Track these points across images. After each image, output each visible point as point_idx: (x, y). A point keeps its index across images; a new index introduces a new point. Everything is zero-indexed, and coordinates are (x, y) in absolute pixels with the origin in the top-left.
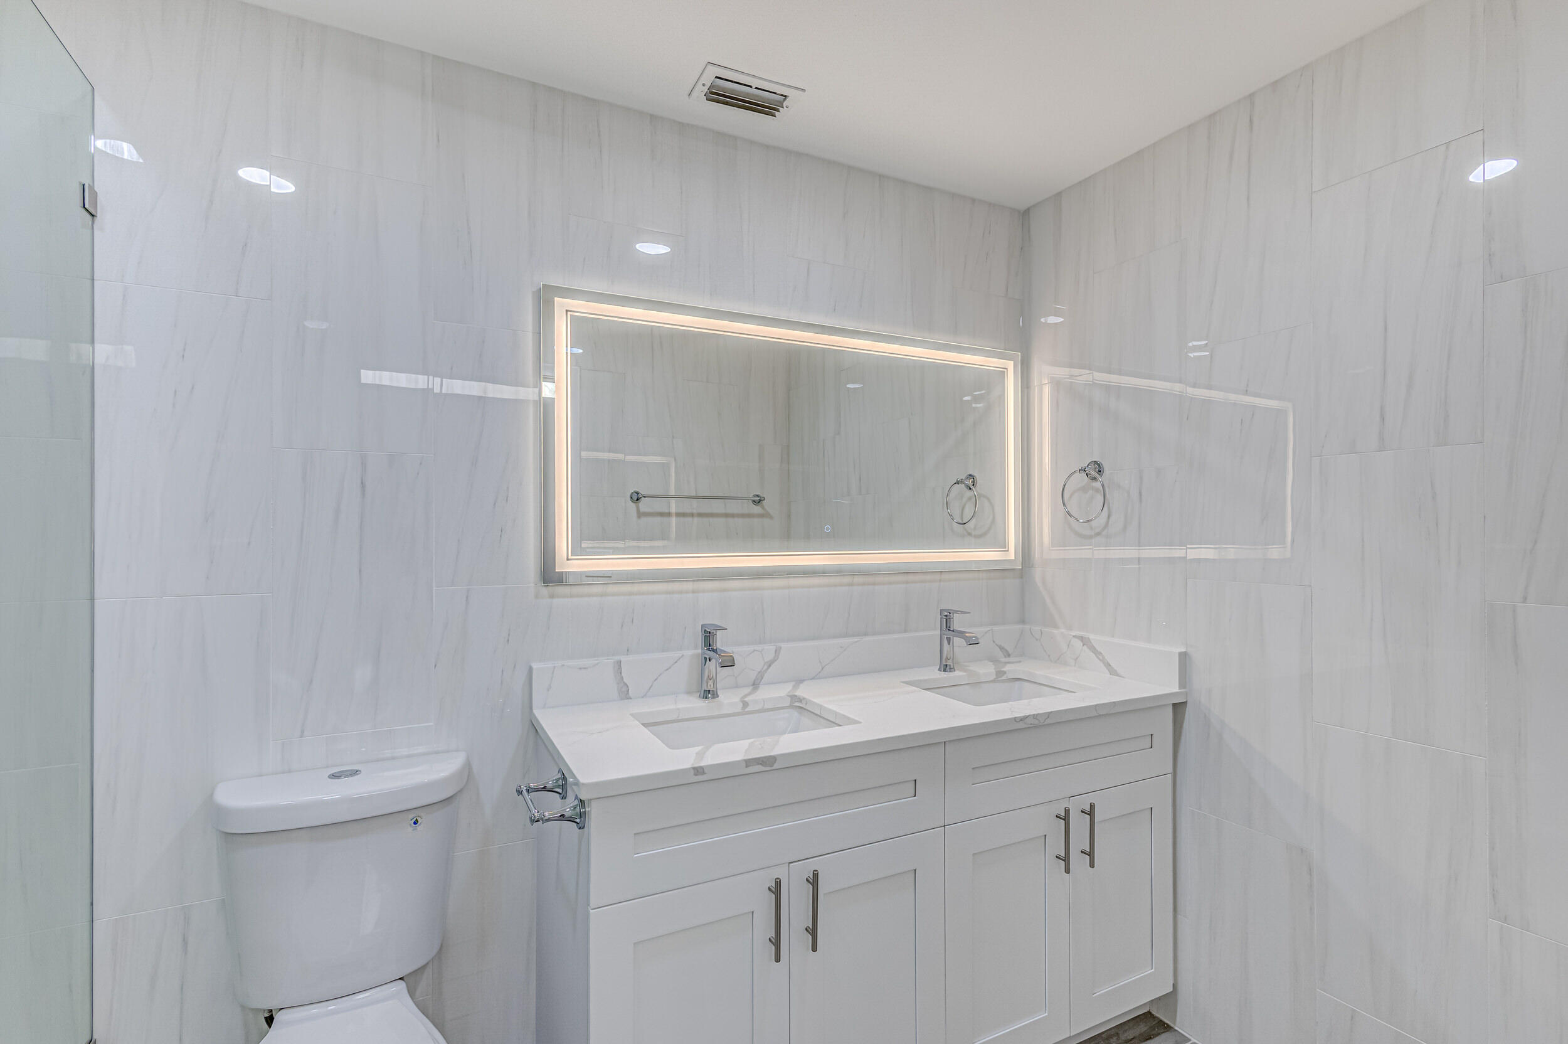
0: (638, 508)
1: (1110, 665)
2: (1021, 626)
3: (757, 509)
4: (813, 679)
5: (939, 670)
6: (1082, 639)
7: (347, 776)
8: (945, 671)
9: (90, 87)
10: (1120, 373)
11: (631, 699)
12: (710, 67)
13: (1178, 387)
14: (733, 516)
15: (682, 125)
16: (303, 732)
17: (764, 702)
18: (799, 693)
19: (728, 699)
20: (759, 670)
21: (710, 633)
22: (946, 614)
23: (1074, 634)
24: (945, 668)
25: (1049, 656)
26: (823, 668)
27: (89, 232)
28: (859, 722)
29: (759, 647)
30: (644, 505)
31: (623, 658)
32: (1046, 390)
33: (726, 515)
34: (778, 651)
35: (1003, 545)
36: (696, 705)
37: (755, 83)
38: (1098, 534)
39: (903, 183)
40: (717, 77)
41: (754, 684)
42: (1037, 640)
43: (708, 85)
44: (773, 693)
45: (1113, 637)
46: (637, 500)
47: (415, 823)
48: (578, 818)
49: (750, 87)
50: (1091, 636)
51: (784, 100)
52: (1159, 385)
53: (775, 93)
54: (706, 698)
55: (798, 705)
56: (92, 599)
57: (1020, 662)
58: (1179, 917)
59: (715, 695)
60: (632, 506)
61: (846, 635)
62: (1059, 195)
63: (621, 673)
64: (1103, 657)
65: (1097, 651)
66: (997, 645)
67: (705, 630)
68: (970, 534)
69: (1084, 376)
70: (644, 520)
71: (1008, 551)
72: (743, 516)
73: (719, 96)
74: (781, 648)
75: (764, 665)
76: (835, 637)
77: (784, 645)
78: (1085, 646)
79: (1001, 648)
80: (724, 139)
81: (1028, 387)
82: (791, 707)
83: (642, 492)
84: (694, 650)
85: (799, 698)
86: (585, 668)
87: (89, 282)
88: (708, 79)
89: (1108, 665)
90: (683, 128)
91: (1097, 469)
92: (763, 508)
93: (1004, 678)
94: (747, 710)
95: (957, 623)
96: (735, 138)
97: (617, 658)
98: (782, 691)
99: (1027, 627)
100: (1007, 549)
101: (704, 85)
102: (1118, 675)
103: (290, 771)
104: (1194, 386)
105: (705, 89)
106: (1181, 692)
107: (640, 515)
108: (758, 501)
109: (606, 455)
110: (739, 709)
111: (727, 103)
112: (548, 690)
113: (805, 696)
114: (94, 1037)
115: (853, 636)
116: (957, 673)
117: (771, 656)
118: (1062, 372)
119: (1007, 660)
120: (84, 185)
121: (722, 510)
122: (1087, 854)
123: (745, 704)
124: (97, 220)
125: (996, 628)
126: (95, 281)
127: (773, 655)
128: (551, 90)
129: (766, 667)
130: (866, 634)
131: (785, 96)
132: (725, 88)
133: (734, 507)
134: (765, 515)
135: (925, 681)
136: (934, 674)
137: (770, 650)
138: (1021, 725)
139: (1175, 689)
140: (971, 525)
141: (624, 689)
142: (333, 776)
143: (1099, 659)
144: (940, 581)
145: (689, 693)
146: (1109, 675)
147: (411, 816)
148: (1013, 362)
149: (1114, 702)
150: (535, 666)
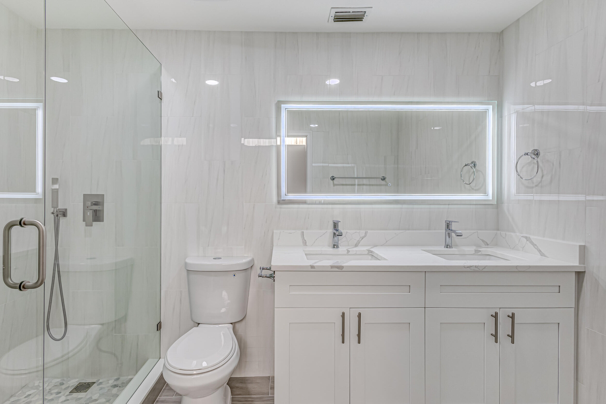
0: (333, 183)
1: (541, 251)
2: (495, 231)
3: (383, 182)
4: (381, 246)
5: (445, 247)
6: (526, 237)
7: (218, 259)
8: (447, 247)
9: (160, 64)
10: (549, 104)
11: (307, 246)
12: (332, 9)
13: (581, 108)
14: (373, 185)
15: (328, 33)
16: (208, 245)
17: (356, 251)
18: (372, 250)
19: (342, 249)
20: (358, 240)
21: (336, 223)
22: (448, 222)
23: (522, 236)
24: (447, 246)
25: (509, 246)
26: (386, 242)
27: (160, 104)
28: (388, 260)
29: (358, 231)
30: (336, 181)
31: (305, 231)
32: (514, 118)
33: (370, 185)
34: (366, 233)
35: (485, 192)
36: (330, 250)
37: (351, 10)
38: (536, 186)
39: (429, 34)
40: (336, 12)
41: (356, 245)
42: (503, 238)
43: (333, 16)
44: (363, 249)
45: (544, 237)
46: (333, 179)
47: (234, 276)
48: (272, 277)
49: (350, 12)
50: (532, 237)
51: (365, 13)
52: (570, 108)
53: (362, 12)
54: (334, 248)
55: (371, 254)
56: (161, 203)
57: (493, 247)
58: (580, 384)
59: (338, 247)
60: (331, 181)
61: (399, 229)
62: (518, 20)
63: (304, 236)
64: (537, 247)
65: (534, 244)
66: (480, 239)
67: (334, 222)
68: (473, 189)
69: (529, 108)
70: (336, 187)
71: (488, 195)
72: (377, 185)
73: (339, 19)
74: (367, 232)
75: (360, 238)
76: (394, 230)
77: (369, 231)
78: (528, 241)
79: (483, 241)
80: (346, 35)
81: (501, 117)
82: (368, 254)
83: (335, 176)
84: (331, 230)
85: (372, 251)
86: (291, 233)
87: (160, 117)
88: (333, 14)
89: (540, 251)
90: (329, 35)
91: (537, 153)
92: (386, 182)
93: (479, 253)
94: (349, 253)
95: (454, 227)
96: (350, 33)
97: (303, 231)
98: (365, 248)
99: (499, 232)
100: (487, 195)
101: (332, 17)
102: (545, 256)
103: (205, 256)
104: (591, 105)
105: (333, 18)
106: (580, 266)
107: (334, 185)
108: (384, 179)
109: (321, 164)
110: (346, 253)
111: (342, 21)
112: (278, 240)
113: (374, 251)
114: (161, 321)
115: (402, 230)
116: (453, 249)
117: (364, 235)
118: (519, 107)
119: (487, 246)
120: (158, 91)
121: (368, 183)
122: (510, 337)
123: (348, 251)
124: (162, 100)
125: (479, 231)
126: (162, 117)
127: (364, 234)
128: (281, 33)
129: (361, 239)
130: (409, 230)
131: (365, 12)
132: (340, 15)
133: (373, 182)
134: (386, 185)
135: (434, 250)
136: (442, 249)
137: (363, 233)
138: (468, 270)
139: (577, 264)
140: (473, 185)
141: (305, 242)
142: (214, 259)
143: (536, 248)
144: (448, 208)
145: (329, 246)
146: (540, 256)
147: (233, 273)
148: (492, 106)
149: (530, 266)
150: (274, 231)
